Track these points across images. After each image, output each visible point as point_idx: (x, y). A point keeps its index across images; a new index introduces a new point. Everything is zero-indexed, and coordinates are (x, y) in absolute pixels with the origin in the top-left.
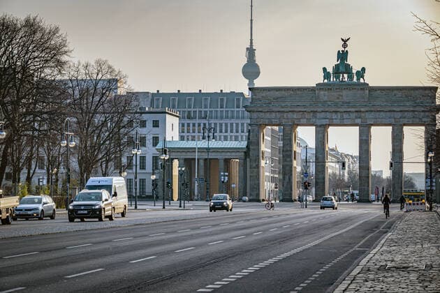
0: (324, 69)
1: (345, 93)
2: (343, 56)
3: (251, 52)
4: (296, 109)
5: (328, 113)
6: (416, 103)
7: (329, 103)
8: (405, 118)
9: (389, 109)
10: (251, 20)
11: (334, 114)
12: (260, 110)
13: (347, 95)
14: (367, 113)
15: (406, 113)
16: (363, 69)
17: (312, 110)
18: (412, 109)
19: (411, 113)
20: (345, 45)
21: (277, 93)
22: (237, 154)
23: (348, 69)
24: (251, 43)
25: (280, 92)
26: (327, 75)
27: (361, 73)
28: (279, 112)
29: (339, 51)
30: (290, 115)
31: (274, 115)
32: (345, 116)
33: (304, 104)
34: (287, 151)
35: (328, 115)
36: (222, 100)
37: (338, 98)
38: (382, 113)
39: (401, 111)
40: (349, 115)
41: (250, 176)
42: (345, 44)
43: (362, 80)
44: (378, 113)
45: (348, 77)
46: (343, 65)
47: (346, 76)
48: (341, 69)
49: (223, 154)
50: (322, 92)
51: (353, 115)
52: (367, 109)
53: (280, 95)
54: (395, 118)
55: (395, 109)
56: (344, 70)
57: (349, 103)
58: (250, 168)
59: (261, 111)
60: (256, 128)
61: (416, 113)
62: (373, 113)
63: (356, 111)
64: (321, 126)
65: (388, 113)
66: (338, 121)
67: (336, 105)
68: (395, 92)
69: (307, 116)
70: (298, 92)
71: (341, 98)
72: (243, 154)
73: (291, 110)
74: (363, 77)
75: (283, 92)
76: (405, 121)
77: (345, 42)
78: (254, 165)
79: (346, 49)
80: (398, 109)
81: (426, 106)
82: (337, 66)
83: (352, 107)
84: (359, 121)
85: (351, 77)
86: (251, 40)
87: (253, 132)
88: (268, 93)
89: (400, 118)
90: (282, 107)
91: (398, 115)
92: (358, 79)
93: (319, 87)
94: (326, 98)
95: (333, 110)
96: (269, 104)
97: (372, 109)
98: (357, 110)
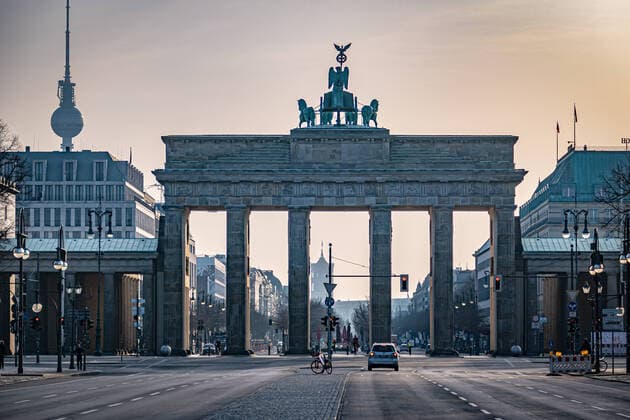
0: (302, 103)
1: (344, 146)
2: (339, 77)
3: (67, 88)
4: (252, 178)
5: (313, 186)
6: (477, 167)
7: (316, 166)
8: (457, 194)
9: (428, 178)
10: (68, 33)
11: (325, 187)
12: (184, 178)
13: (349, 151)
14: (387, 186)
15: (460, 186)
16: (375, 103)
17: (284, 178)
18: (470, 178)
19: (469, 186)
20: (342, 58)
21: (216, 146)
22: (141, 263)
23: (348, 104)
24: (67, 72)
25: (222, 144)
26: (307, 113)
27: (371, 111)
28: (220, 182)
29: (332, 68)
30: (241, 189)
31: (210, 189)
32: (347, 191)
33: (268, 167)
34: (236, 257)
35: (315, 189)
36: (70, 165)
37: (332, 157)
38: (416, 186)
39: (450, 182)
40: (354, 190)
41: (165, 306)
42: (342, 54)
43: (372, 124)
44: (407, 186)
45: (348, 119)
46: (339, 95)
47: (343, 114)
48: (336, 102)
49: (112, 263)
50: (302, 146)
51: (361, 190)
52: (386, 177)
53: (222, 151)
54: (439, 196)
55: (440, 178)
56: (341, 104)
57: (354, 165)
58: (166, 290)
59: (187, 182)
60: (177, 214)
61: (478, 185)
62: (398, 186)
63: (367, 182)
64: (300, 209)
65: (427, 186)
66: (332, 202)
67: (329, 170)
68: (439, 146)
69: (274, 190)
70: (257, 145)
71: (337, 156)
72: (151, 262)
73: (244, 179)
74: (374, 118)
75: (228, 146)
76: (460, 201)
77: (342, 51)
78: (173, 285)
79: (344, 65)
80: (447, 179)
81: (497, 172)
82: (328, 98)
83: (359, 174)
84: (371, 200)
85: (352, 118)
86: (67, 67)
87: (170, 221)
88: (199, 147)
89: (450, 194)
90: (227, 174)
91: (446, 189)
92: (366, 122)
93: (295, 136)
94: (309, 157)
95: (323, 179)
96: (203, 167)
97: (397, 178)
98: (368, 179)
